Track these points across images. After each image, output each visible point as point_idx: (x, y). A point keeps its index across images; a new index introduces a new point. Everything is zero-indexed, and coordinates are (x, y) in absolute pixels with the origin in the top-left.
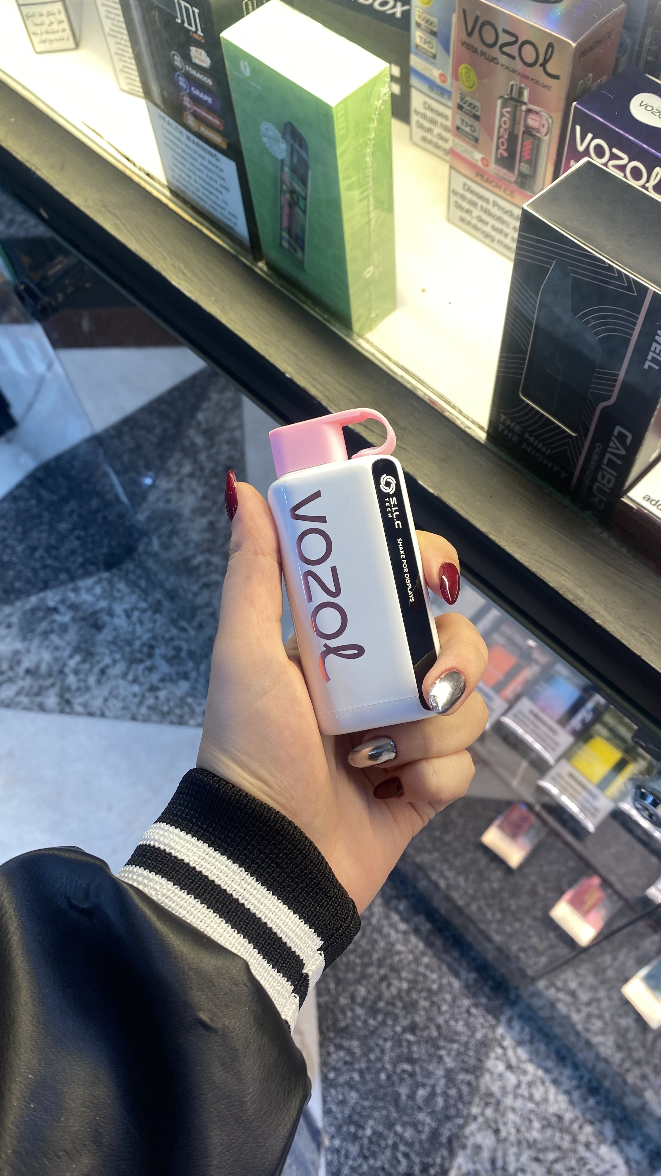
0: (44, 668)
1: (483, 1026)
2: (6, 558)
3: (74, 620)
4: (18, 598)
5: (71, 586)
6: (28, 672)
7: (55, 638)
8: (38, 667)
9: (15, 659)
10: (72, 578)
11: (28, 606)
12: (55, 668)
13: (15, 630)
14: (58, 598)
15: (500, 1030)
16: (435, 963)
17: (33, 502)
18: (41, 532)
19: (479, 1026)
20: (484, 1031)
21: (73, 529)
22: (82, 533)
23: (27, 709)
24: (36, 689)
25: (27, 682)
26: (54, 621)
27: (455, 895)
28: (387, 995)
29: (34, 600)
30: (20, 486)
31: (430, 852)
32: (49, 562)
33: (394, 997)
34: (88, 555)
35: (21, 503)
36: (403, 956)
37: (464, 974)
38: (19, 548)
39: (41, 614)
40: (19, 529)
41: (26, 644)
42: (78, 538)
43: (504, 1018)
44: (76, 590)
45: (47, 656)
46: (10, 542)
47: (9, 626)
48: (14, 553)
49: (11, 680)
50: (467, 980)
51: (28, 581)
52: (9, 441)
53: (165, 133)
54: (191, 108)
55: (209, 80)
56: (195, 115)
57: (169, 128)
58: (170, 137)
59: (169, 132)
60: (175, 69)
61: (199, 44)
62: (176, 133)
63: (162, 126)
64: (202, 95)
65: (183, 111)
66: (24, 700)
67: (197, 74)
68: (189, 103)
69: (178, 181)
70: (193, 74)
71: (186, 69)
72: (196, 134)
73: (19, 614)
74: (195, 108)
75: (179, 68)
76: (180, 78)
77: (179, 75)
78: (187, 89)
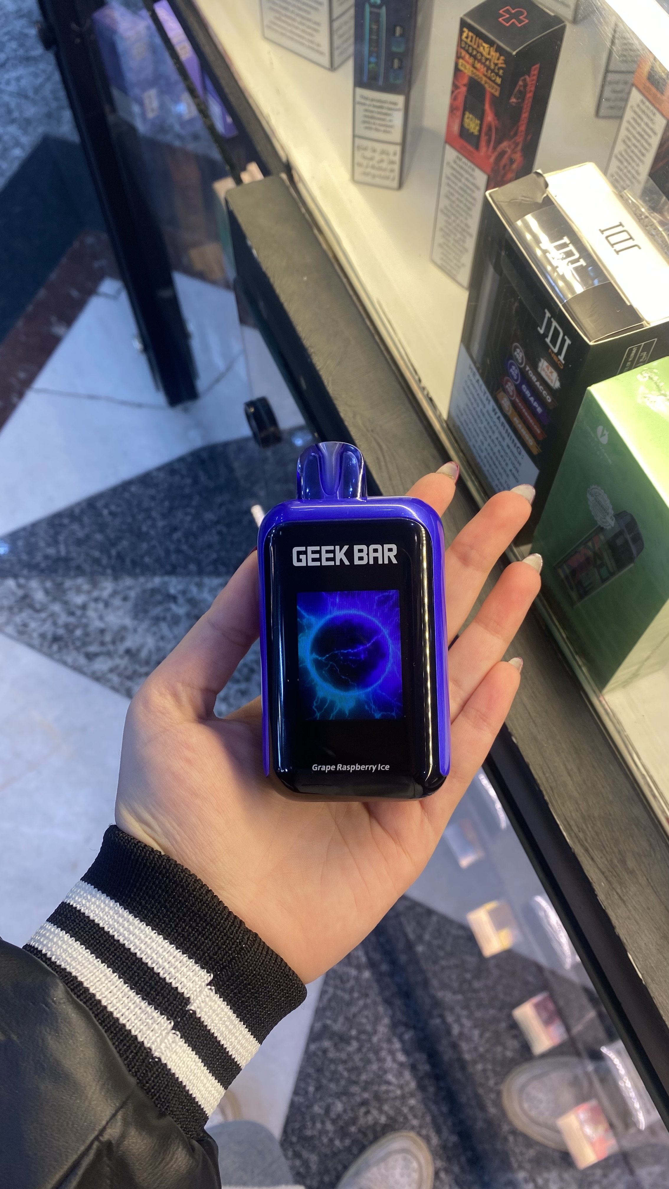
0: (144, 654)
2: (144, 529)
3: (188, 615)
4: (143, 574)
5: (197, 579)
6: (128, 652)
7: (164, 627)
8: (139, 650)
9: (120, 635)
10: (201, 572)
11: (149, 586)
12: (155, 658)
13: (129, 605)
14: (180, 587)
17: (189, 481)
18: (187, 514)
21: (217, 523)
22: (224, 530)
23: (115, 689)
24: (129, 672)
25: (123, 662)
26: (169, 610)
29: (157, 581)
30: (181, 460)
32: (184, 547)
34: (223, 554)
35: (177, 478)
38: (161, 524)
39: (159, 597)
40: (167, 504)
41: (136, 622)
42: (220, 533)
44: (200, 586)
45: (150, 642)
46: (154, 514)
47: (125, 599)
48: (154, 526)
49: (109, 654)
51: (158, 560)
52: (186, 410)
53: (469, 383)
54: (512, 396)
55: (548, 397)
56: (514, 404)
57: (476, 385)
58: (474, 391)
59: (474, 387)
60: (511, 357)
61: (554, 364)
62: (481, 395)
63: (469, 376)
64: (532, 399)
65: (501, 389)
66: (115, 679)
67: (537, 381)
68: (513, 391)
69: (462, 424)
70: (530, 378)
71: (525, 367)
72: (505, 416)
73: (138, 590)
74: (517, 400)
75: (517, 360)
76: (514, 367)
77: (514, 365)
78: (517, 380)
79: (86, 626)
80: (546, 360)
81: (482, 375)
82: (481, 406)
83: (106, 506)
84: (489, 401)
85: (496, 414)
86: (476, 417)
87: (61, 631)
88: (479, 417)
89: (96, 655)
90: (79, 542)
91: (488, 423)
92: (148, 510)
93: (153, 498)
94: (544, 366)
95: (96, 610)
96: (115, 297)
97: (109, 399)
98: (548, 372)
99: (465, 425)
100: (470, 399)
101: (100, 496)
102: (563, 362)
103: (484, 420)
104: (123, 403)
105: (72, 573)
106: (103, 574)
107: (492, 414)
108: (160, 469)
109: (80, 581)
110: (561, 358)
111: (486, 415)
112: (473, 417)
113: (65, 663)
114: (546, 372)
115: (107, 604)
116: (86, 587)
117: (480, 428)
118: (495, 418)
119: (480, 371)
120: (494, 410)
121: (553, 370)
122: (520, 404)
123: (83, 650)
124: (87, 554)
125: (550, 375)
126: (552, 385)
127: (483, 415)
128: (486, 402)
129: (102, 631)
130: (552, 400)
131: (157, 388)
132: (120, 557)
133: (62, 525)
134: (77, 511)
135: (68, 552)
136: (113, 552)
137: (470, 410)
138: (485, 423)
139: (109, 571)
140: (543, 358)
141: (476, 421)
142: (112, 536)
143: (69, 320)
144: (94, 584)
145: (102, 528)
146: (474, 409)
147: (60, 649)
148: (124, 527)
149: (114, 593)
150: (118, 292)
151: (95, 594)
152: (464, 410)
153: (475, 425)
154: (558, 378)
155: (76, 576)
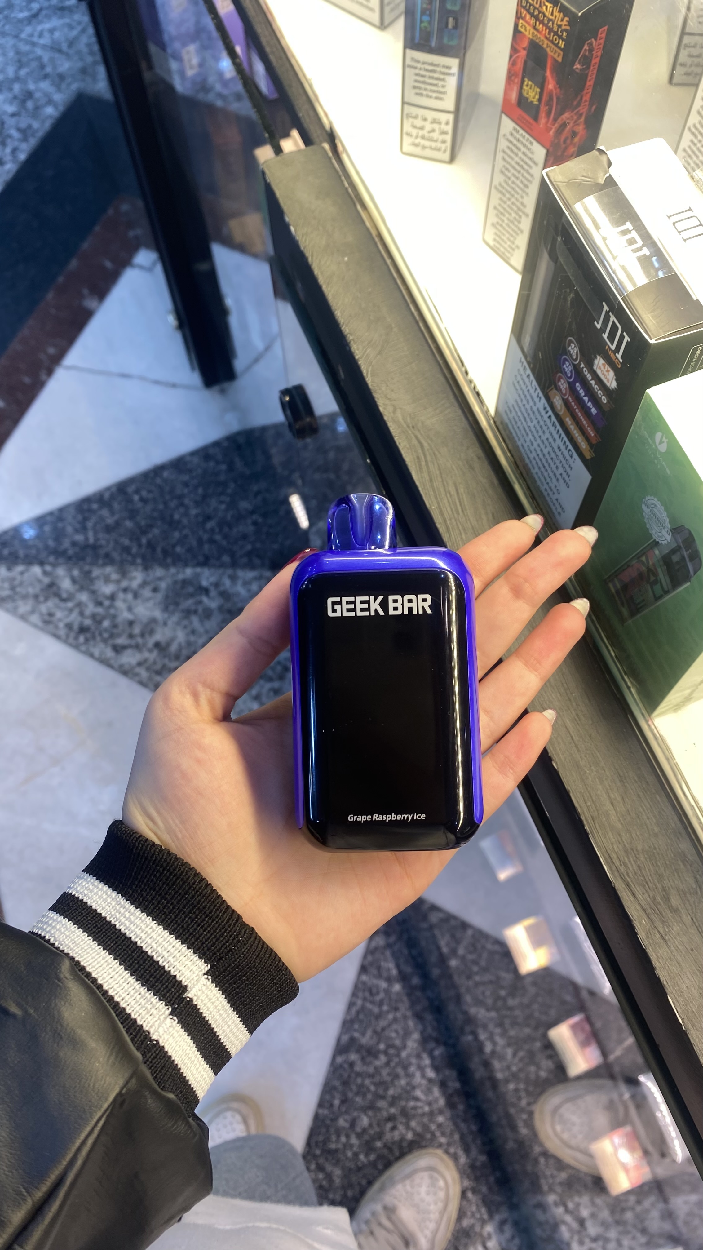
0: (174, 648)
1: (473, 1215)
2: (176, 517)
3: (220, 608)
4: (174, 564)
5: (230, 571)
6: (157, 645)
7: (195, 620)
8: (168, 644)
9: (149, 628)
10: (234, 564)
11: (181, 577)
12: (185, 652)
13: (159, 596)
14: (213, 579)
15: (489, 1228)
16: (449, 1126)
17: (224, 467)
18: (221, 502)
19: (469, 1214)
20: (472, 1221)
21: (252, 512)
22: (260, 520)
23: (142, 683)
24: (158, 667)
25: (152, 656)
26: (200, 602)
27: (497, 1065)
28: (388, 1136)
29: (189, 572)
30: (216, 444)
31: (488, 1010)
32: (218, 537)
33: (394, 1143)
34: (258, 545)
35: (212, 464)
36: (419, 1104)
37: (474, 1152)
38: (194, 512)
39: (191, 589)
40: (200, 491)
41: (166, 615)
42: (255, 523)
43: (497, 1218)
44: (233, 578)
45: (181, 636)
46: (187, 501)
47: (155, 590)
48: (186, 514)
49: (138, 647)
50: (475, 1160)
51: (190, 550)
52: (223, 392)
53: (519, 378)
54: (565, 395)
55: (603, 397)
56: (566, 403)
57: (527, 380)
58: (524, 387)
59: (525, 383)
60: (565, 352)
61: (611, 363)
62: (532, 391)
63: (519, 370)
64: (586, 399)
65: (553, 386)
66: (144, 674)
67: (591, 380)
68: (566, 389)
69: (511, 422)
70: (586, 376)
71: (579, 364)
72: (557, 415)
73: (169, 581)
74: (570, 399)
75: (571, 355)
76: (567, 364)
77: (567, 361)
78: (570, 378)
79: (114, 617)
80: (602, 357)
81: (533, 370)
82: (531, 403)
83: (137, 492)
84: (540, 398)
85: (547, 412)
86: (526, 415)
87: (88, 622)
88: (529, 415)
89: (124, 647)
90: (108, 529)
91: (539, 422)
92: (181, 497)
93: (186, 484)
94: (599, 363)
95: (125, 601)
96: (150, 269)
97: (142, 378)
98: (605, 371)
99: (514, 423)
100: (519, 396)
101: (131, 481)
102: (621, 361)
103: (534, 418)
104: (157, 382)
105: (101, 562)
106: (133, 563)
107: (543, 413)
108: (193, 454)
109: (108, 569)
110: (619, 356)
111: (537, 413)
112: (523, 414)
113: (92, 656)
114: (602, 371)
115: (136, 595)
116: (115, 576)
117: (529, 427)
118: (546, 417)
119: (532, 366)
120: (545, 408)
121: (609, 369)
122: (573, 404)
123: (111, 642)
124: (116, 542)
125: (606, 373)
126: (608, 385)
127: (534, 413)
128: (537, 400)
129: (131, 623)
130: (608, 401)
131: (193, 368)
132: (151, 546)
133: (90, 511)
134: (107, 496)
135: (97, 540)
136: (144, 541)
137: (519, 407)
138: (535, 422)
139: (139, 561)
140: (599, 355)
141: (525, 419)
142: (143, 523)
143: (101, 293)
144: (124, 574)
145: (133, 514)
146: (524, 405)
147: (87, 640)
148: (155, 514)
149: (144, 584)
150: (154, 264)
151: (124, 584)
152: (513, 406)
153: (524, 423)
154: (615, 377)
155: (104, 565)
